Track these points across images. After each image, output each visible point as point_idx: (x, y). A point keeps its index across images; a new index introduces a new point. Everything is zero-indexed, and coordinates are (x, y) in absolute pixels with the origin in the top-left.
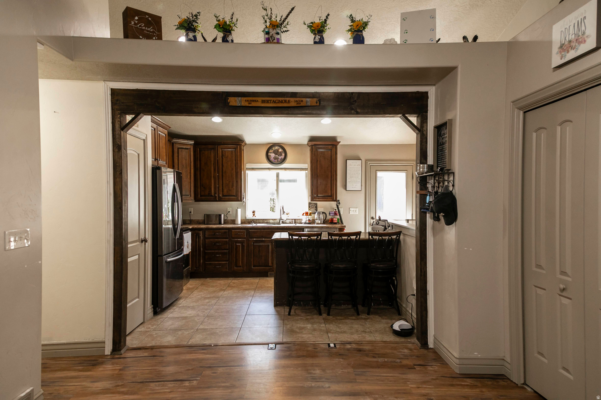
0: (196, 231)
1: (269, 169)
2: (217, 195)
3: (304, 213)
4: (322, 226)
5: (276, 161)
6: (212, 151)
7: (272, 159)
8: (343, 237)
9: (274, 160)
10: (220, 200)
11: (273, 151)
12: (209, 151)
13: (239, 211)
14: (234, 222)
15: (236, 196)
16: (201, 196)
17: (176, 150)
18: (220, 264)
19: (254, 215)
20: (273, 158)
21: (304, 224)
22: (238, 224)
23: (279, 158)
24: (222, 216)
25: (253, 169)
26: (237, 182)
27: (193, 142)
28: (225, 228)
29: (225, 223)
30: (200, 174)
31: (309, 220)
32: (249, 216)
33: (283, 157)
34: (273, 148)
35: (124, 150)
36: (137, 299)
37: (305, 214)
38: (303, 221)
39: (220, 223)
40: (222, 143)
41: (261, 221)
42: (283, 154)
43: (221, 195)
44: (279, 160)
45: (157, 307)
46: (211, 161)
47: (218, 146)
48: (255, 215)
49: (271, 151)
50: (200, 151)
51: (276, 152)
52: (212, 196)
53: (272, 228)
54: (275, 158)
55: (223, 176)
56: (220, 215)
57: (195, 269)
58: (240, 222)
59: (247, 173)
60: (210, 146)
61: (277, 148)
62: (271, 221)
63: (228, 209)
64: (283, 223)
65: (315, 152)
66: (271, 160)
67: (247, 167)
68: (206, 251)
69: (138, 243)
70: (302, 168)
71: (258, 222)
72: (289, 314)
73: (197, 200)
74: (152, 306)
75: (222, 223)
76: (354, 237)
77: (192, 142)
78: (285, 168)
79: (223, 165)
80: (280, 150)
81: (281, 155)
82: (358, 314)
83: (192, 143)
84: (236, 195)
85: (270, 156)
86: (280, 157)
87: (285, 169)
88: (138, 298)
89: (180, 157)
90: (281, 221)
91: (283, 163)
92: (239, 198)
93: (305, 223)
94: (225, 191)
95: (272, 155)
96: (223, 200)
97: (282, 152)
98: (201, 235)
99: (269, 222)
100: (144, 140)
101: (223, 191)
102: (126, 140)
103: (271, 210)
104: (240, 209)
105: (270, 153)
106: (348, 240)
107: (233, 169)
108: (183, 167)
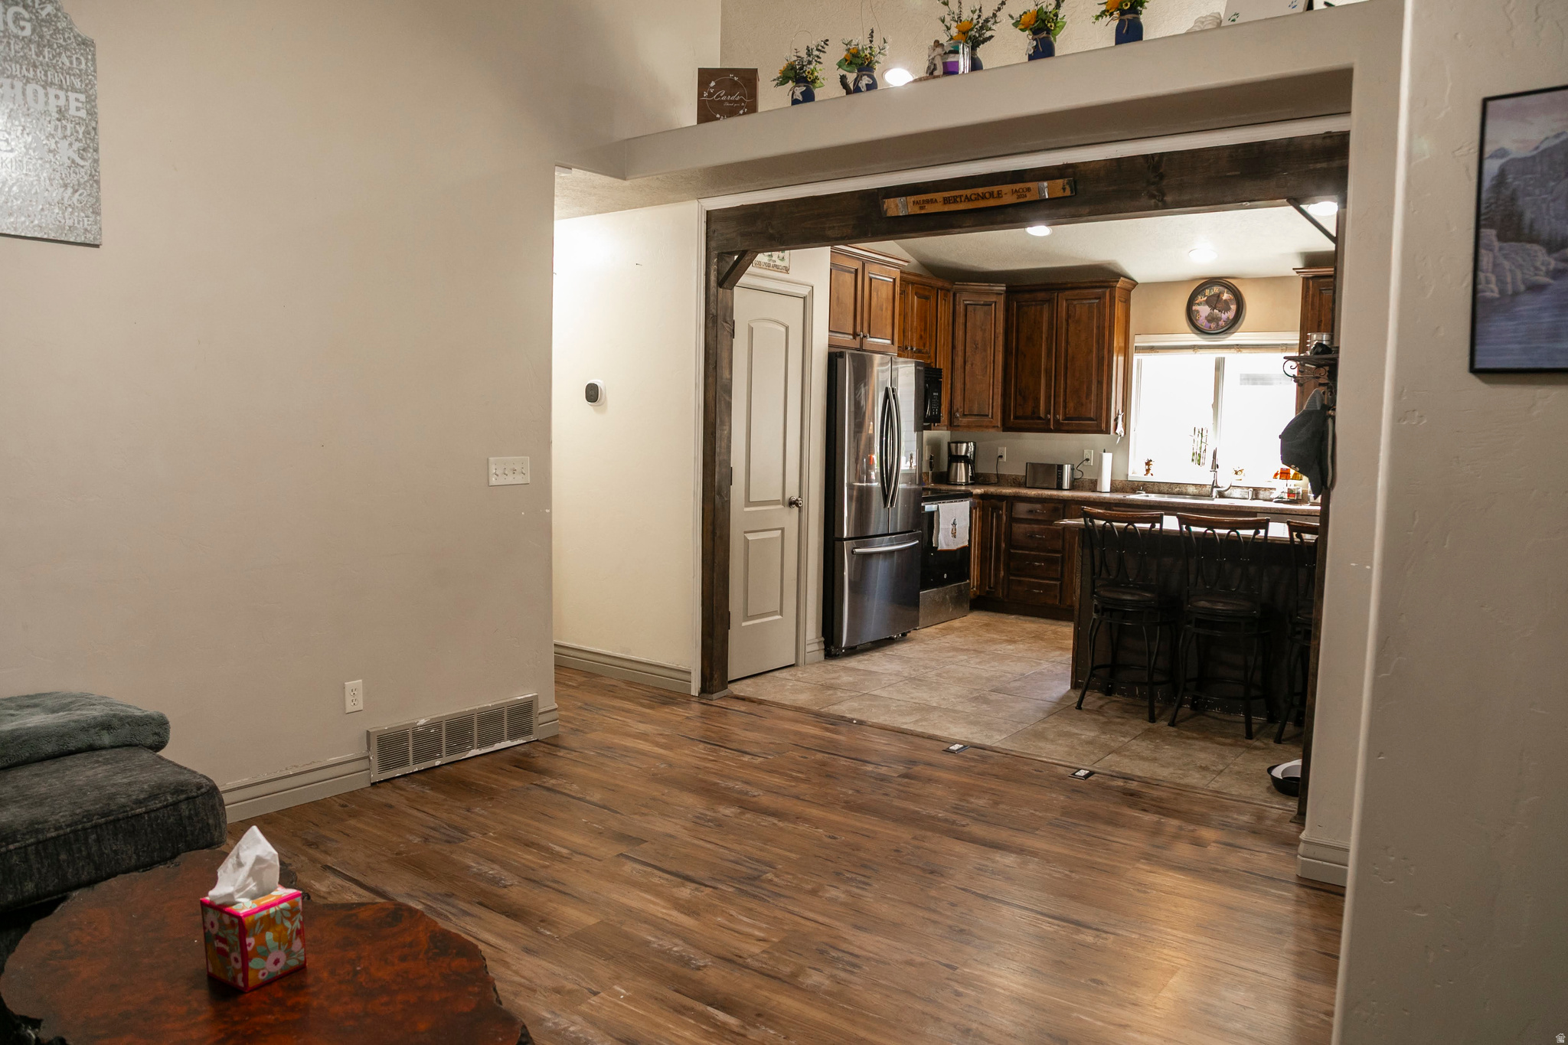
0: (992, 500)
1: (1194, 348)
2: (1051, 417)
3: (1276, 474)
5: (1213, 325)
6: (1046, 307)
7: (1202, 321)
9: (1209, 325)
10: (1059, 429)
11: (1206, 298)
12: (1039, 307)
13: (1107, 458)
14: (1094, 485)
15: (1096, 420)
16: (1016, 418)
17: (961, 309)
18: (1040, 586)
19: (1148, 470)
20: (1206, 317)
21: (1276, 502)
22: (1101, 492)
23: (1220, 319)
24: (1067, 469)
25: (1152, 349)
26: (1100, 383)
27: (1005, 288)
28: (1055, 499)
29: (1072, 488)
30: (1016, 364)
31: (1290, 492)
32: (1136, 472)
33: (1231, 314)
34: (1207, 292)
35: (725, 324)
36: (778, 617)
37: (1278, 476)
38: (1275, 495)
39: (1060, 487)
40: (1069, 285)
41: (1165, 489)
42: (1233, 307)
43: (1060, 417)
44: (1222, 323)
45: (832, 643)
46: (1042, 332)
47: (1060, 295)
48: (1151, 472)
49: (1201, 299)
50: (1019, 308)
51: (1214, 302)
52: (1040, 418)
54: (1211, 319)
55: (1066, 368)
56: (1061, 468)
57: (987, 589)
58: (1106, 485)
59: (1140, 362)
60: (1041, 295)
61: (1216, 289)
62: (1191, 490)
63: (1086, 451)
64: (1221, 495)
65: (1313, 296)
66: (1198, 324)
67: (1136, 345)
68: (1012, 551)
69: (781, 506)
70: (1286, 344)
71: (1156, 488)
73: (1007, 427)
74: (823, 639)
75: (1066, 484)
77: (1002, 288)
78: (1237, 345)
79: (1070, 340)
80: (1226, 296)
81: (1228, 309)
83: (1002, 290)
84: (1098, 418)
85: (1198, 311)
86: (1224, 316)
87: (1239, 347)
88: (781, 614)
89: (968, 324)
90: (1215, 490)
91: (1231, 331)
92: (1104, 425)
93: (1280, 500)
94: (1071, 405)
95: (1204, 311)
96: (1066, 428)
97: (1230, 299)
98: (1003, 513)
99: (1184, 491)
100: (804, 298)
101: (1065, 407)
102: (730, 304)
103: (1193, 460)
104: (1111, 454)
105: (1198, 304)
107: (1091, 351)
108: (977, 348)
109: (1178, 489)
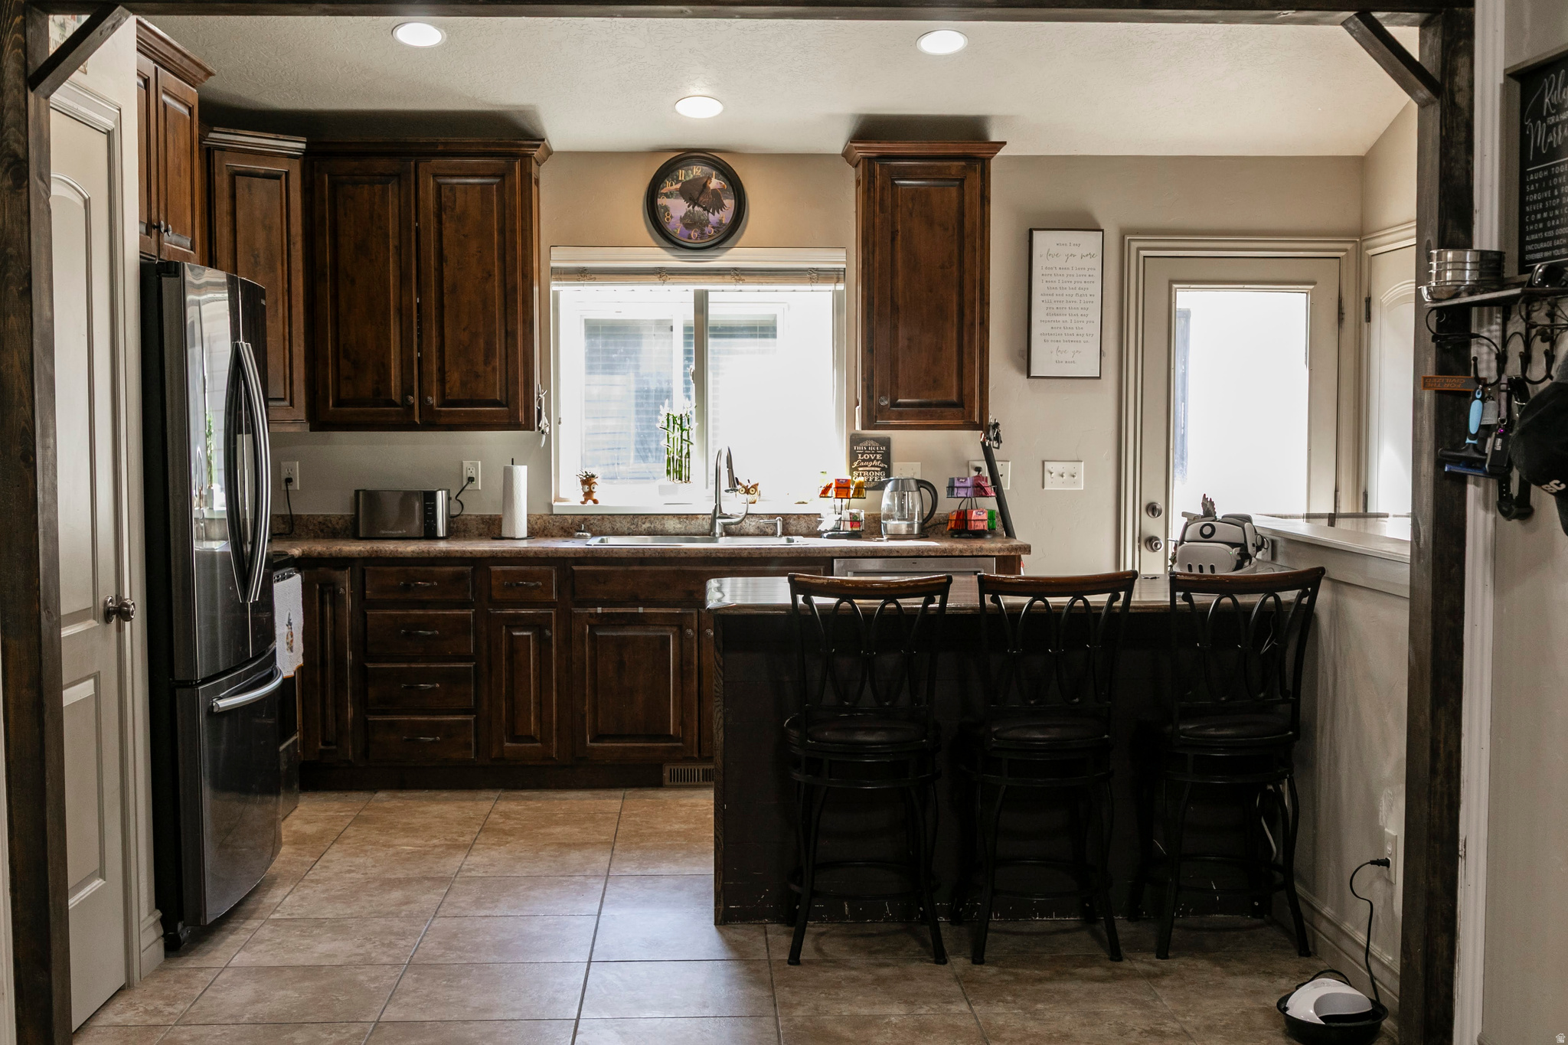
0: (321, 570)
1: (661, 273)
2: (414, 400)
3: (828, 488)
4: (918, 549)
5: (694, 233)
6: (392, 188)
7: (675, 226)
8: (1052, 600)
9: (686, 232)
10: (432, 422)
11: (679, 186)
12: (378, 187)
13: (521, 473)
14: (493, 527)
15: (507, 405)
16: (339, 403)
17: (222, 182)
18: (433, 728)
19: (588, 495)
20: (682, 219)
21: (829, 537)
22: (513, 539)
23: (708, 222)
24: (441, 497)
25: (583, 274)
26: (510, 335)
27: (302, 146)
28: (455, 558)
29: (452, 533)
30: (335, 297)
31: (854, 520)
32: (569, 497)
33: (726, 215)
34: (681, 174)
35: (40, 183)
36: (98, 883)
37: (832, 492)
38: (828, 524)
39: (430, 534)
40: (440, 148)
41: (625, 525)
42: (729, 203)
43: (433, 400)
44: (709, 230)
45: (181, 919)
46: (387, 235)
47: (421, 165)
48: (595, 496)
49: (670, 186)
50: (334, 186)
51: (693, 193)
52: (393, 404)
53: (683, 555)
54: (690, 222)
55: (441, 306)
56: (430, 497)
57: (321, 747)
58: (521, 528)
59: (556, 294)
60: (382, 165)
61: (697, 171)
62: (672, 525)
63: (466, 464)
64: (728, 532)
65: (883, 189)
66: (670, 228)
67: (553, 264)
68: (369, 666)
69: (91, 623)
70: (817, 270)
71: (607, 526)
72: (794, 959)
73: (320, 420)
74: (159, 914)
75: (441, 531)
76: (1104, 598)
77: (298, 145)
78: (735, 269)
79: (446, 252)
80: (715, 183)
81: (719, 206)
82: (1116, 956)
83: (297, 149)
84: (508, 401)
85: (666, 209)
86: (713, 218)
87: (738, 274)
88: (102, 876)
89: (240, 215)
90: (719, 521)
91: (725, 245)
92: (521, 414)
93: (836, 534)
94: (454, 377)
95: (677, 208)
96: (444, 420)
97: (722, 189)
98: (346, 589)
99: (659, 527)
100: (109, 134)
101: (442, 381)
102: (46, 136)
103: (668, 472)
104: (526, 467)
105: (667, 196)
106: (1073, 611)
107: (490, 275)
108: (256, 263)
109: (647, 525)
